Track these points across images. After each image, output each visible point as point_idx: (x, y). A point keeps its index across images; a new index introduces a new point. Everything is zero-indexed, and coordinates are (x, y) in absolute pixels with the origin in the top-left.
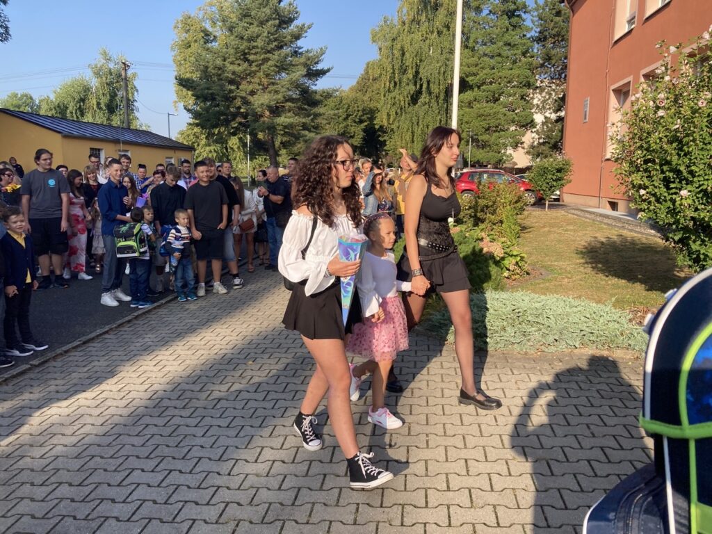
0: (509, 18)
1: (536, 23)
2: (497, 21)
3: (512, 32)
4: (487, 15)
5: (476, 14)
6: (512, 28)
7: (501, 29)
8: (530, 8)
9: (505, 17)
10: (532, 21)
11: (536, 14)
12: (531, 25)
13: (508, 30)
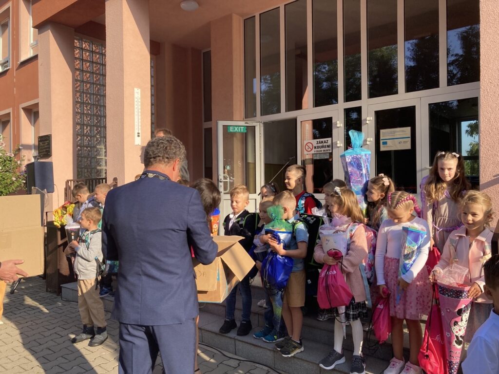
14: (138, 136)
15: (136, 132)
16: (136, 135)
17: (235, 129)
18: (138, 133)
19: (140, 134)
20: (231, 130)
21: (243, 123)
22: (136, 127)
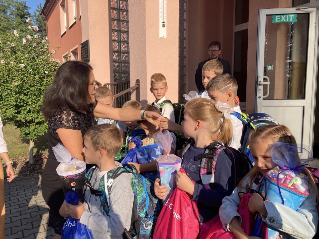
0: (22, 18)
1: (36, 23)
2: (15, 19)
3: (23, 25)
4: (10, 15)
5: (4, 13)
6: (24, 23)
7: (17, 23)
8: (32, 15)
9: (19, 17)
10: (34, 22)
11: (35, 18)
12: (34, 23)
13: (21, 23)
14: (164, 26)
15: (161, 21)
16: (161, 24)
17: (281, 18)
18: (164, 22)
19: (166, 24)
20: (277, 20)
21: (293, 10)
22: (161, 15)
